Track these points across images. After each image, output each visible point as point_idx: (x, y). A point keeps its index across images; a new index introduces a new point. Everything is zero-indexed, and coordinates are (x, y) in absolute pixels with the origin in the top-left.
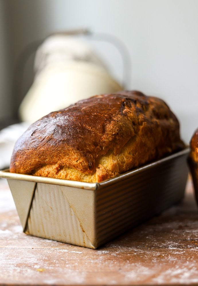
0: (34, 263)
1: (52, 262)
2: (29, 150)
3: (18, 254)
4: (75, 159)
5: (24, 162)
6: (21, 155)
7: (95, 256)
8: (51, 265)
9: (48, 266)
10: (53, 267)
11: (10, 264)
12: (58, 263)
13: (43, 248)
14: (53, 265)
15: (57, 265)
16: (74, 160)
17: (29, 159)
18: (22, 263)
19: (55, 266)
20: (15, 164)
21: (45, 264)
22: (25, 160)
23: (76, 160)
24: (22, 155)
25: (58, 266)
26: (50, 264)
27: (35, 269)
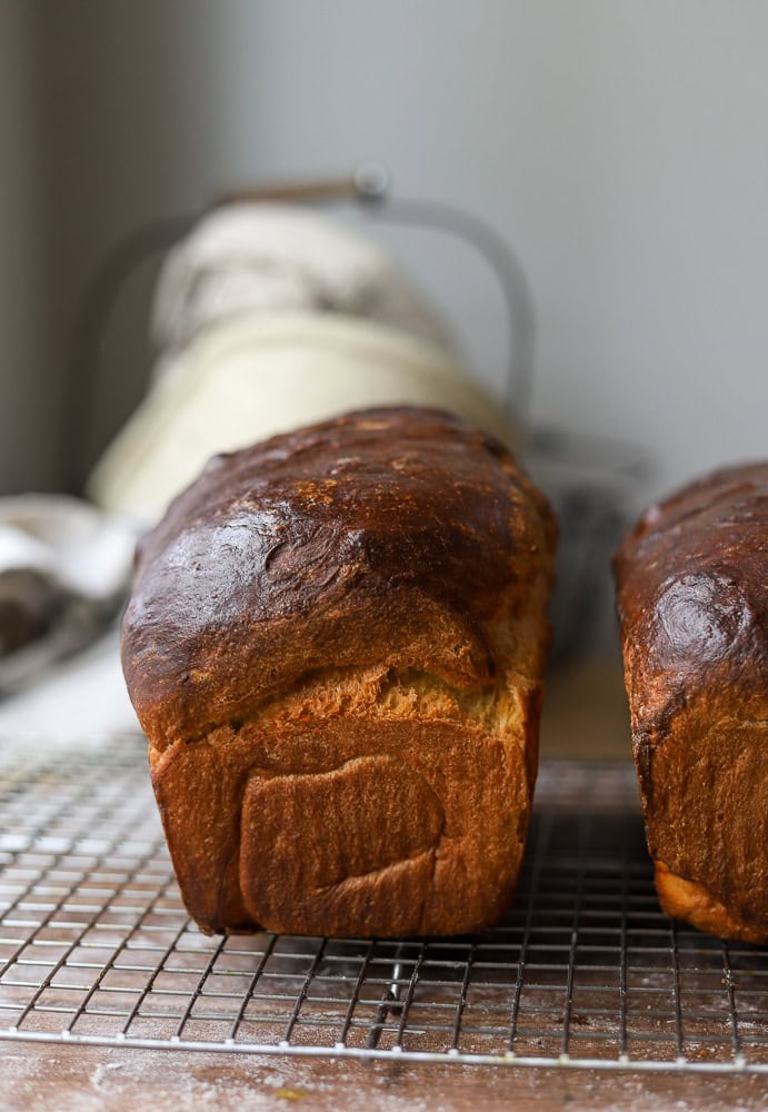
0: (261, 1068)
1: (324, 1066)
2: (267, 620)
3: (197, 1032)
4: (451, 640)
5: (245, 665)
6: (228, 643)
7: (473, 1046)
8: (323, 1077)
9: (314, 1081)
10: (331, 1082)
11: (176, 1069)
12: (346, 1072)
13: (282, 1011)
14: (331, 1078)
15: (345, 1077)
16: (448, 645)
17: (271, 655)
18: (219, 1065)
19: (336, 1082)
20: (187, 679)
21: (301, 1073)
22: (248, 661)
23: (453, 646)
24: (231, 644)
25: (349, 1082)
26: (318, 1074)
27: (268, 1090)
